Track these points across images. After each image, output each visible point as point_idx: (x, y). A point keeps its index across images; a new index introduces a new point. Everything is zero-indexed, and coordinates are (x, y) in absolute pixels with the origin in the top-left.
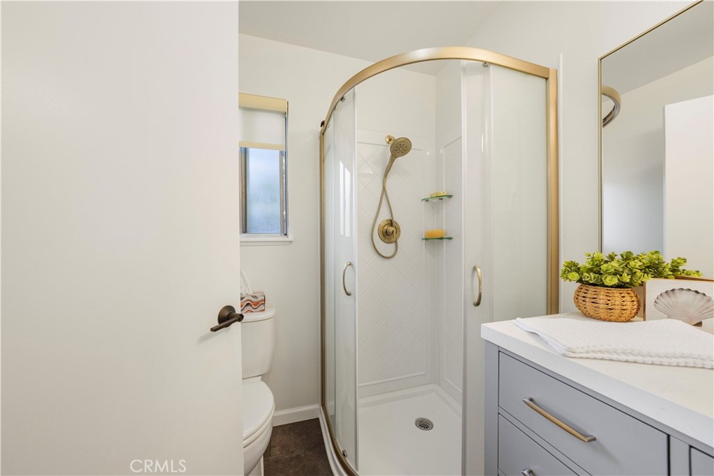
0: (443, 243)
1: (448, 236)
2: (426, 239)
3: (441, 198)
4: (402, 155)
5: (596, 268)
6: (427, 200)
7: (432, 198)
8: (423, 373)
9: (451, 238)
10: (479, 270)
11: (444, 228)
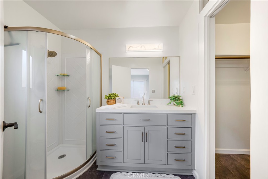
0: (65, 92)
1: (68, 89)
2: (57, 90)
3: (64, 76)
4: (51, 57)
5: (110, 96)
6: (58, 75)
7: (61, 75)
8: (56, 142)
9: (68, 90)
10: (89, 98)
11: (65, 86)
